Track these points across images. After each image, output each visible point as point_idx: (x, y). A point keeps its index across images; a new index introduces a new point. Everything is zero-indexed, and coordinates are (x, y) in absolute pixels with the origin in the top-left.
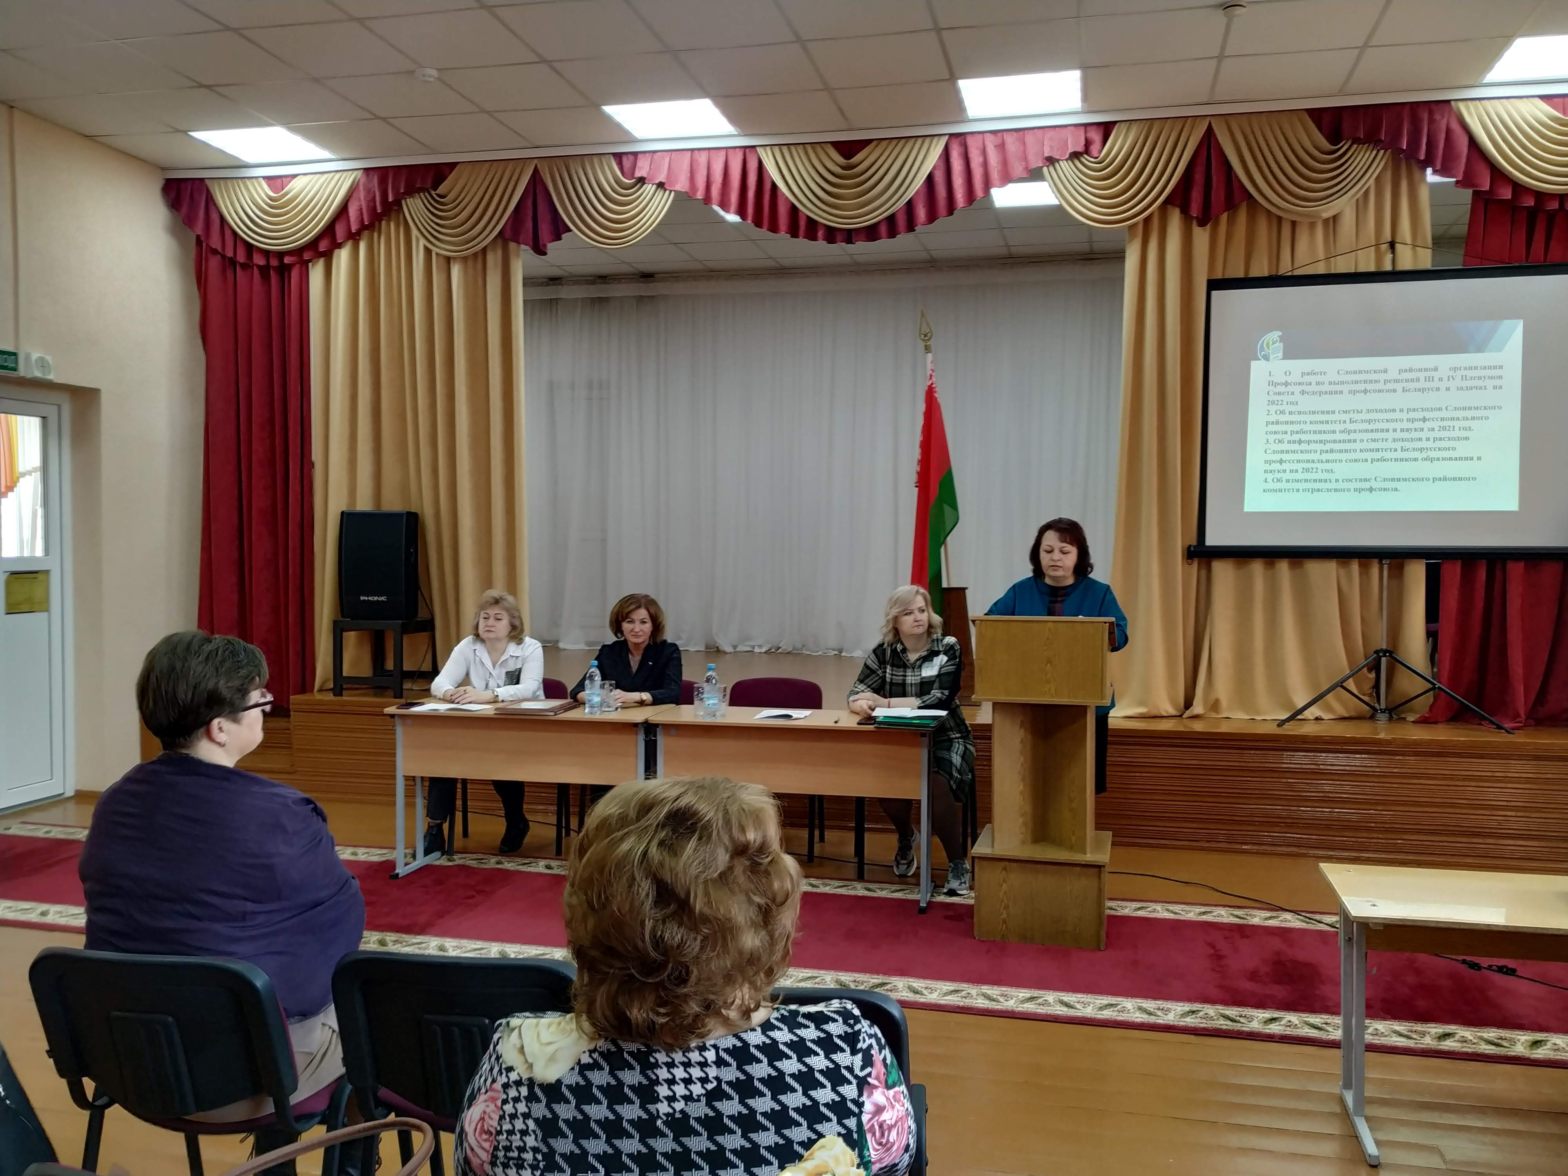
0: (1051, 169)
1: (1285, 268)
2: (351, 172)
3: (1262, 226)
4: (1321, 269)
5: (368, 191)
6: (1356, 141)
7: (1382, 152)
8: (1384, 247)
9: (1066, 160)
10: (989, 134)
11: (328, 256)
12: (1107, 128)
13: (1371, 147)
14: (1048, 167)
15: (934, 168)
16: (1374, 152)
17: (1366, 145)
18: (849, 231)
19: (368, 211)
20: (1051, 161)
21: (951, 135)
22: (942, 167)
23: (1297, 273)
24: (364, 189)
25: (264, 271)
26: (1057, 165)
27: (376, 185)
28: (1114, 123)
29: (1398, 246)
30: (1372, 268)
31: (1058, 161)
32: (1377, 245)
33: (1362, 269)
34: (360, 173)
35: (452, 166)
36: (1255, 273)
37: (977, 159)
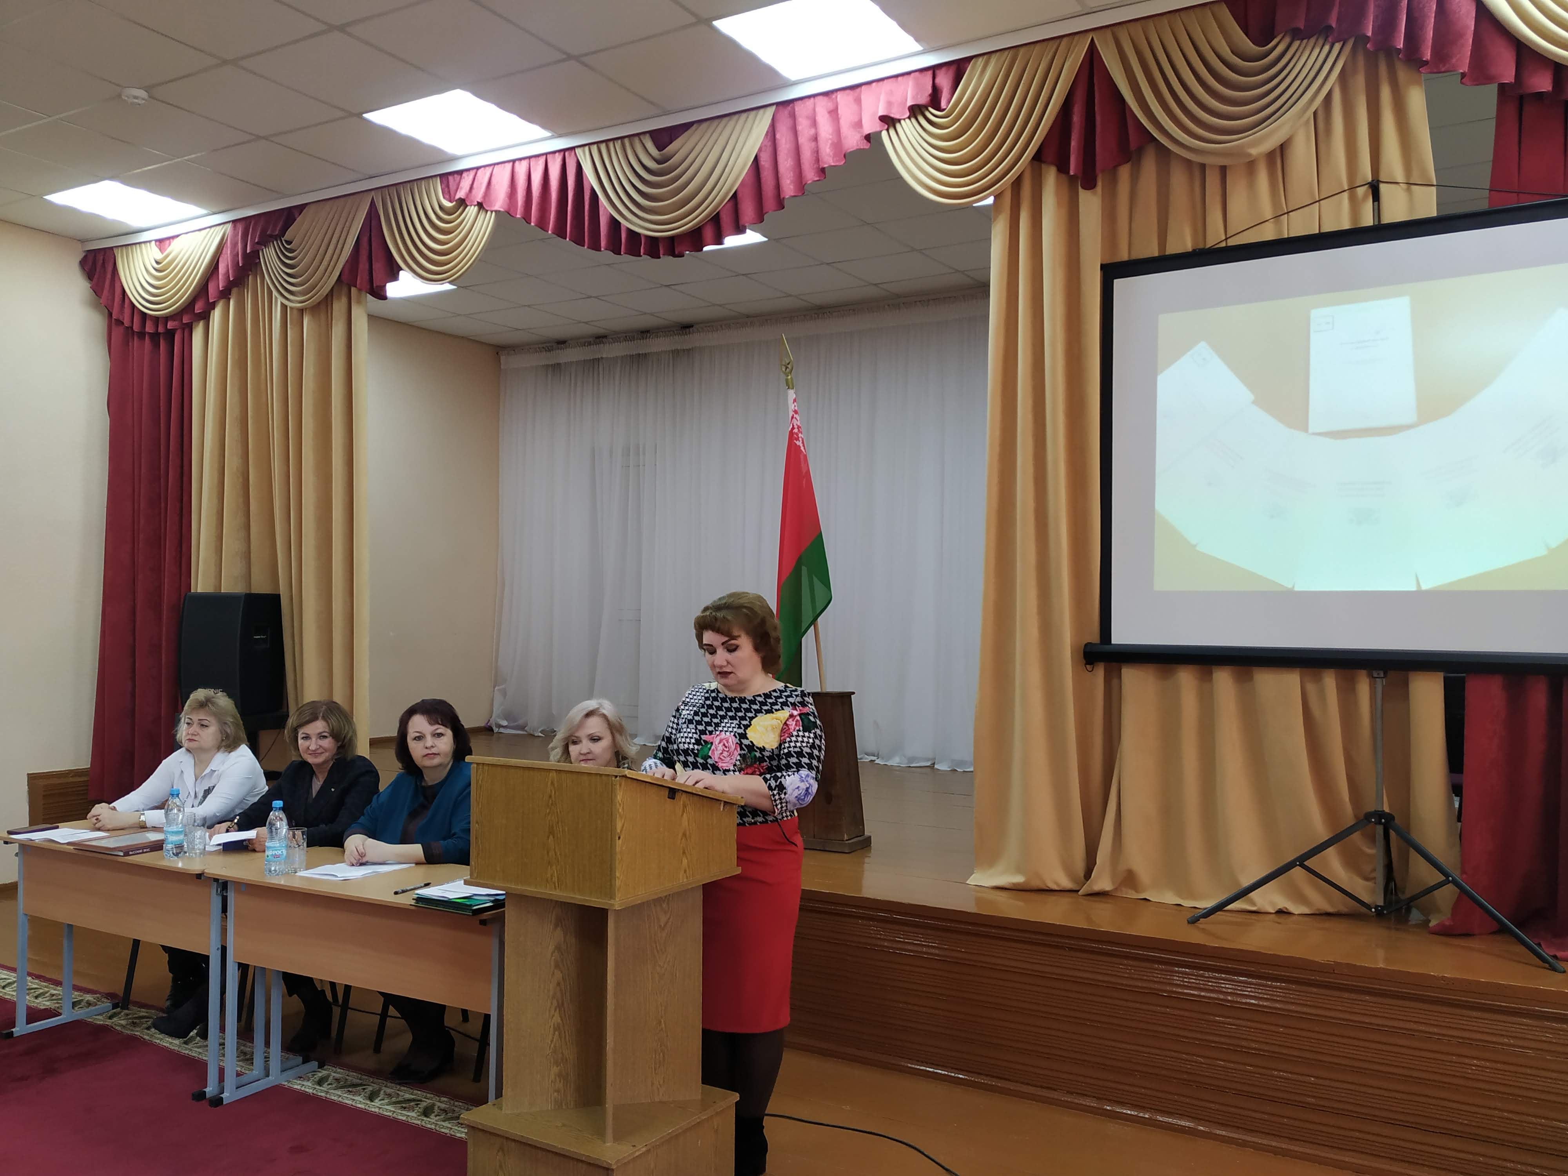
0: (892, 131)
1: (1215, 237)
2: (222, 226)
3: (1178, 179)
4: (1268, 233)
5: (234, 245)
6: (1298, 34)
7: (1337, 47)
8: (1361, 191)
9: (909, 118)
10: (820, 98)
11: (205, 316)
12: (958, 68)
13: (1321, 42)
14: (888, 130)
15: (760, 150)
16: (1327, 48)
17: (1313, 40)
18: (672, 239)
19: (232, 267)
20: (889, 121)
21: (778, 104)
22: (769, 149)
23: (1232, 242)
24: (231, 243)
25: (155, 337)
26: (898, 126)
27: (240, 239)
28: (968, 59)
29: (1382, 187)
30: (1346, 225)
31: (899, 121)
32: (1352, 189)
33: (1328, 228)
34: (229, 226)
35: (301, 208)
36: (1173, 248)
37: (807, 132)
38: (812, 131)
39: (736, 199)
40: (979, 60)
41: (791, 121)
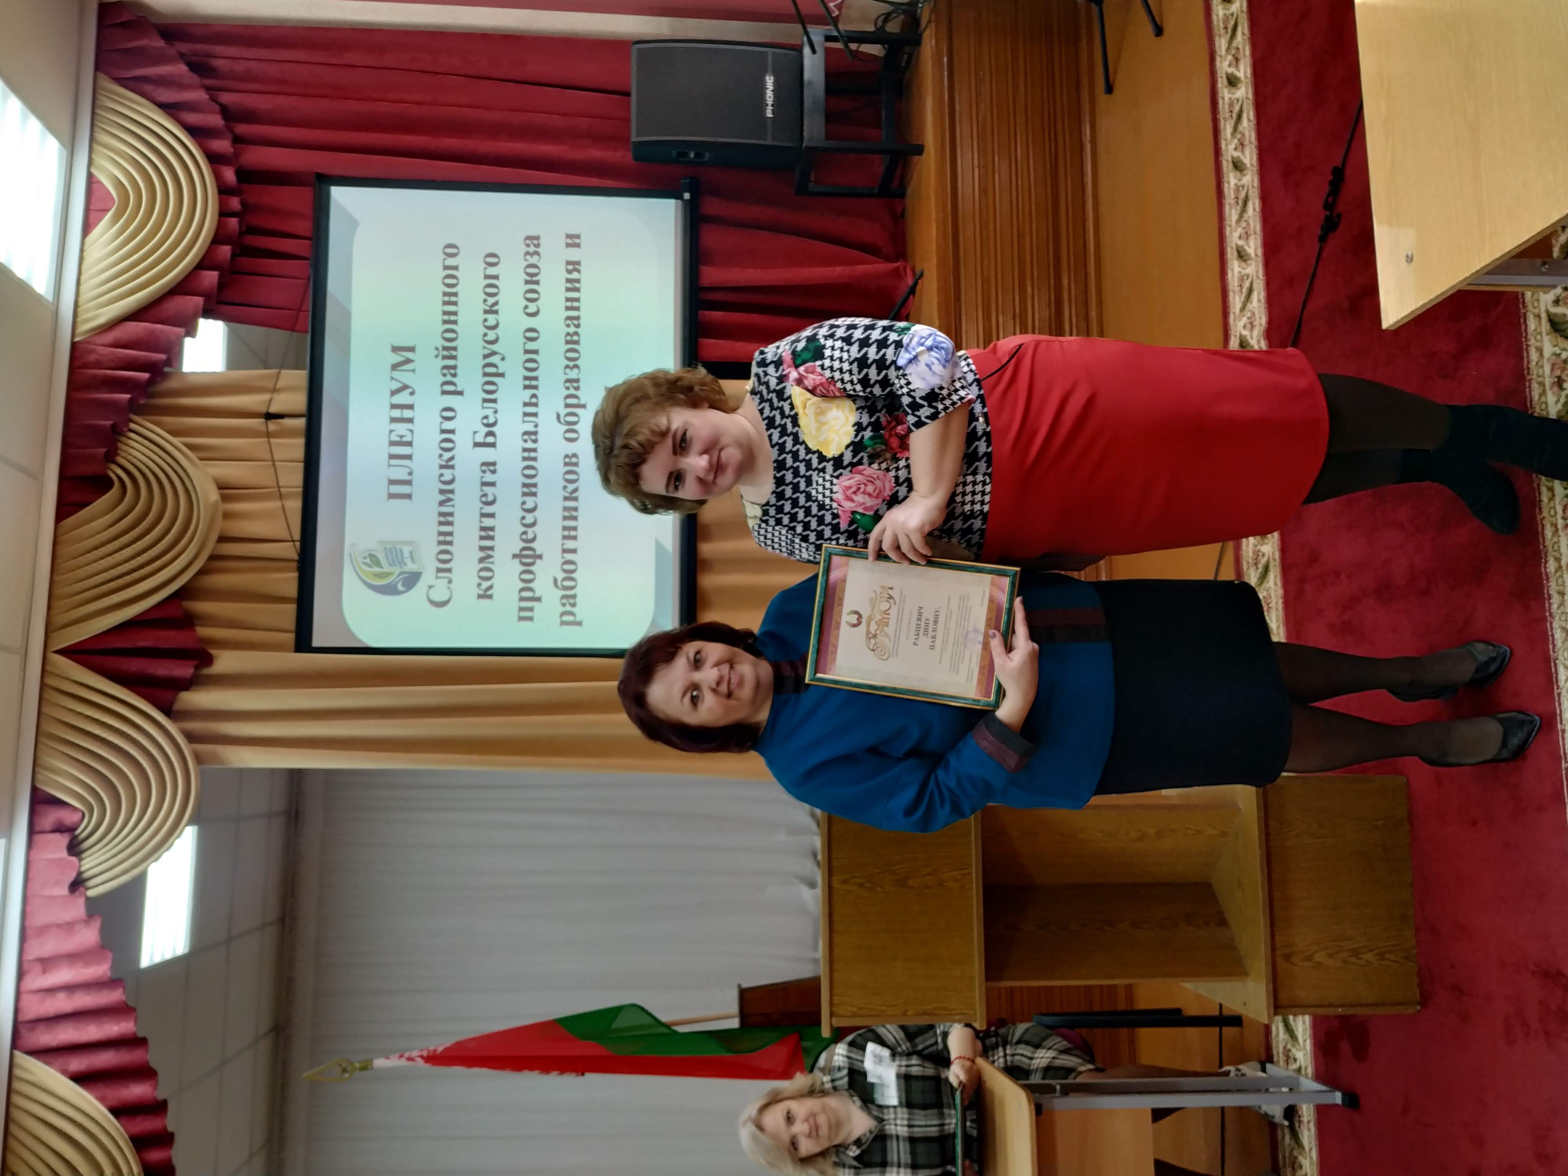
0: (91, 882)
1: (290, 551)
4: (295, 505)
6: (111, 456)
7: (133, 426)
8: (273, 426)
10: (21, 984)
12: (40, 802)
13: (124, 439)
14: (87, 889)
15: (65, 1073)
16: (132, 435)
17: (120, 445)
20: (77, 884)
21: (14, 1045)
22: (65, 1059)
23: (297, 535)
26: (86, 875)
28: (34, 790)
29: (273, 409)
30: (301, 441)
31: (80, 873)
32: (268, 435)
33: (300, 455)
36: (292, 590)
37: (63, 1003)
38: (61, 996)
39: (119, 1111)
40: (39, 777)
41: (41, 1027)
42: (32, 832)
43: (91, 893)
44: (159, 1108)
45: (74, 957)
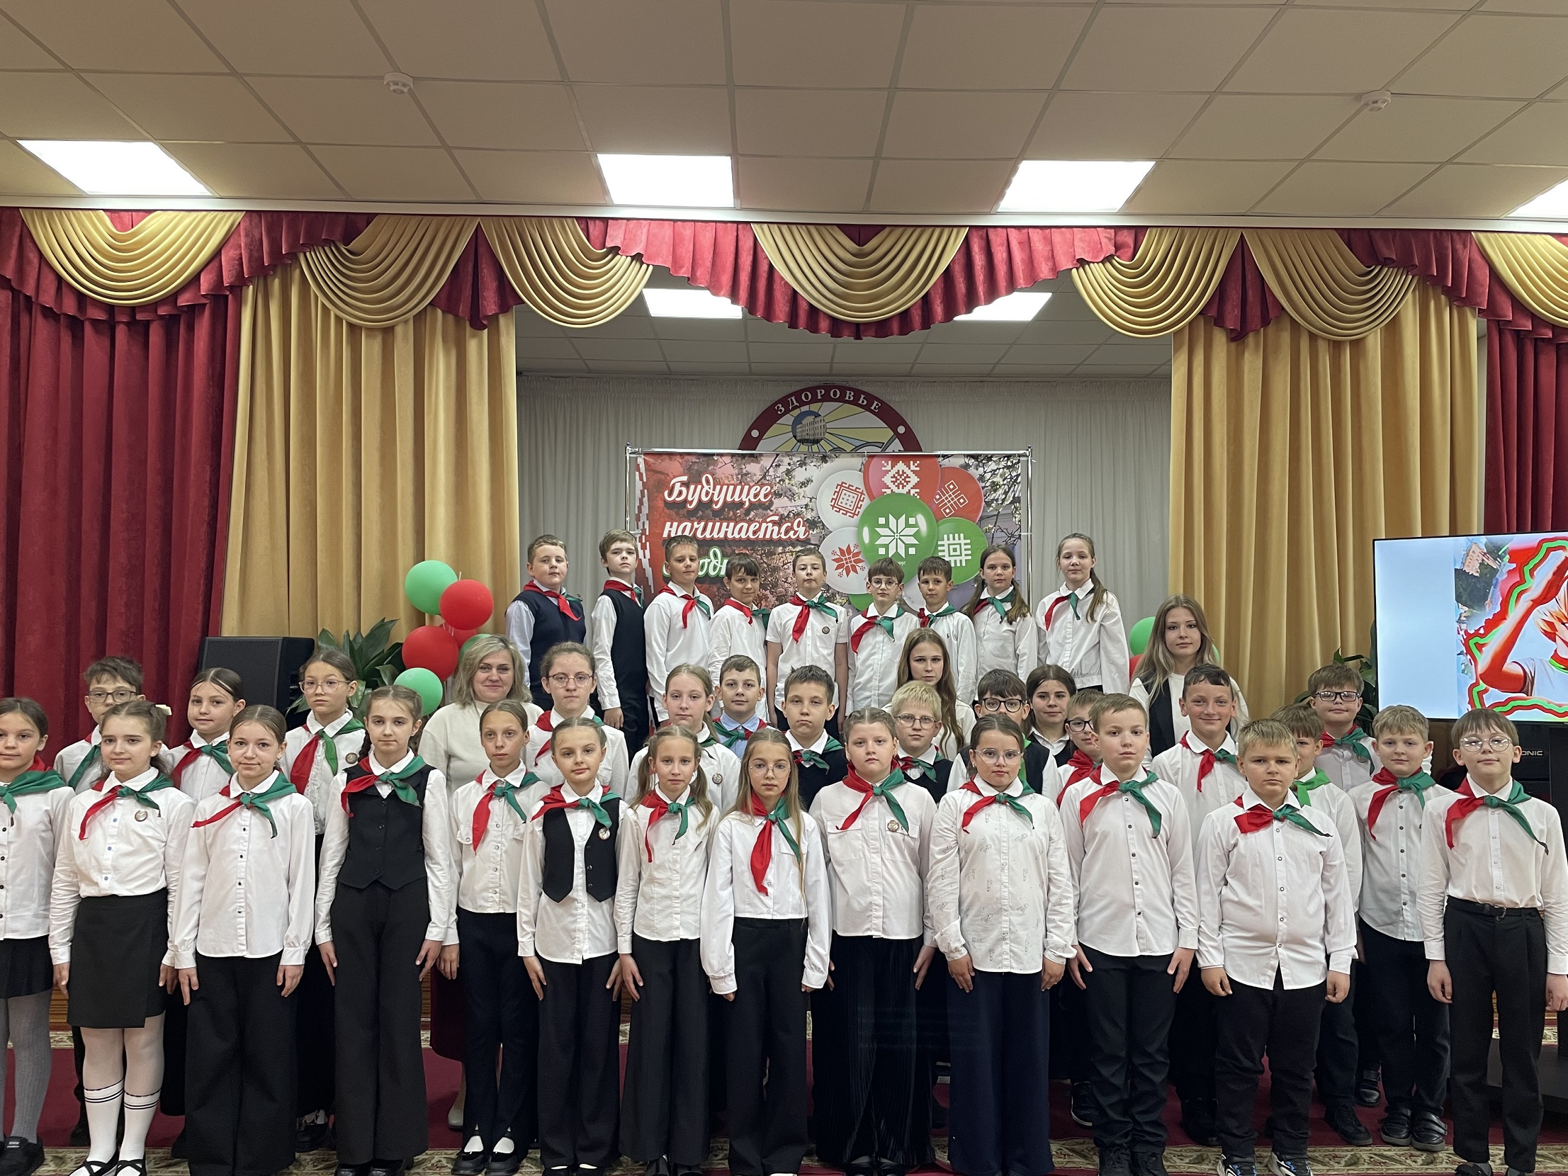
0: (1081, 270)
2: (232, 213)
6: (1389, 265)
7: (1410, 278)
9: (1097, 263)
10: (1013, 230)
12: (1139, 232)
13: (1402, 272)
14: (1077, 269)
15: (954, 259)
16: (1405, 275)
17: (1395, 271)
18: (858, 325)
19: (249, 260)
20: (1082, 263)
21: (971, 227)
22: (962, 261)
24: (247, 238)
26: (1088, 267)
27: (263, 232)
28: (1146, 228)
31: (1088, 263)
34: (243, 215)
35: (370, 217)
37: (1000, 255)
38: (1005, 255)
39: (926, 299)
40: (1154, 230)
41: (983, 243)
42: (1117, 228)
43: (1074, 270)
44: (927, 323)
45: (1031, 262)
